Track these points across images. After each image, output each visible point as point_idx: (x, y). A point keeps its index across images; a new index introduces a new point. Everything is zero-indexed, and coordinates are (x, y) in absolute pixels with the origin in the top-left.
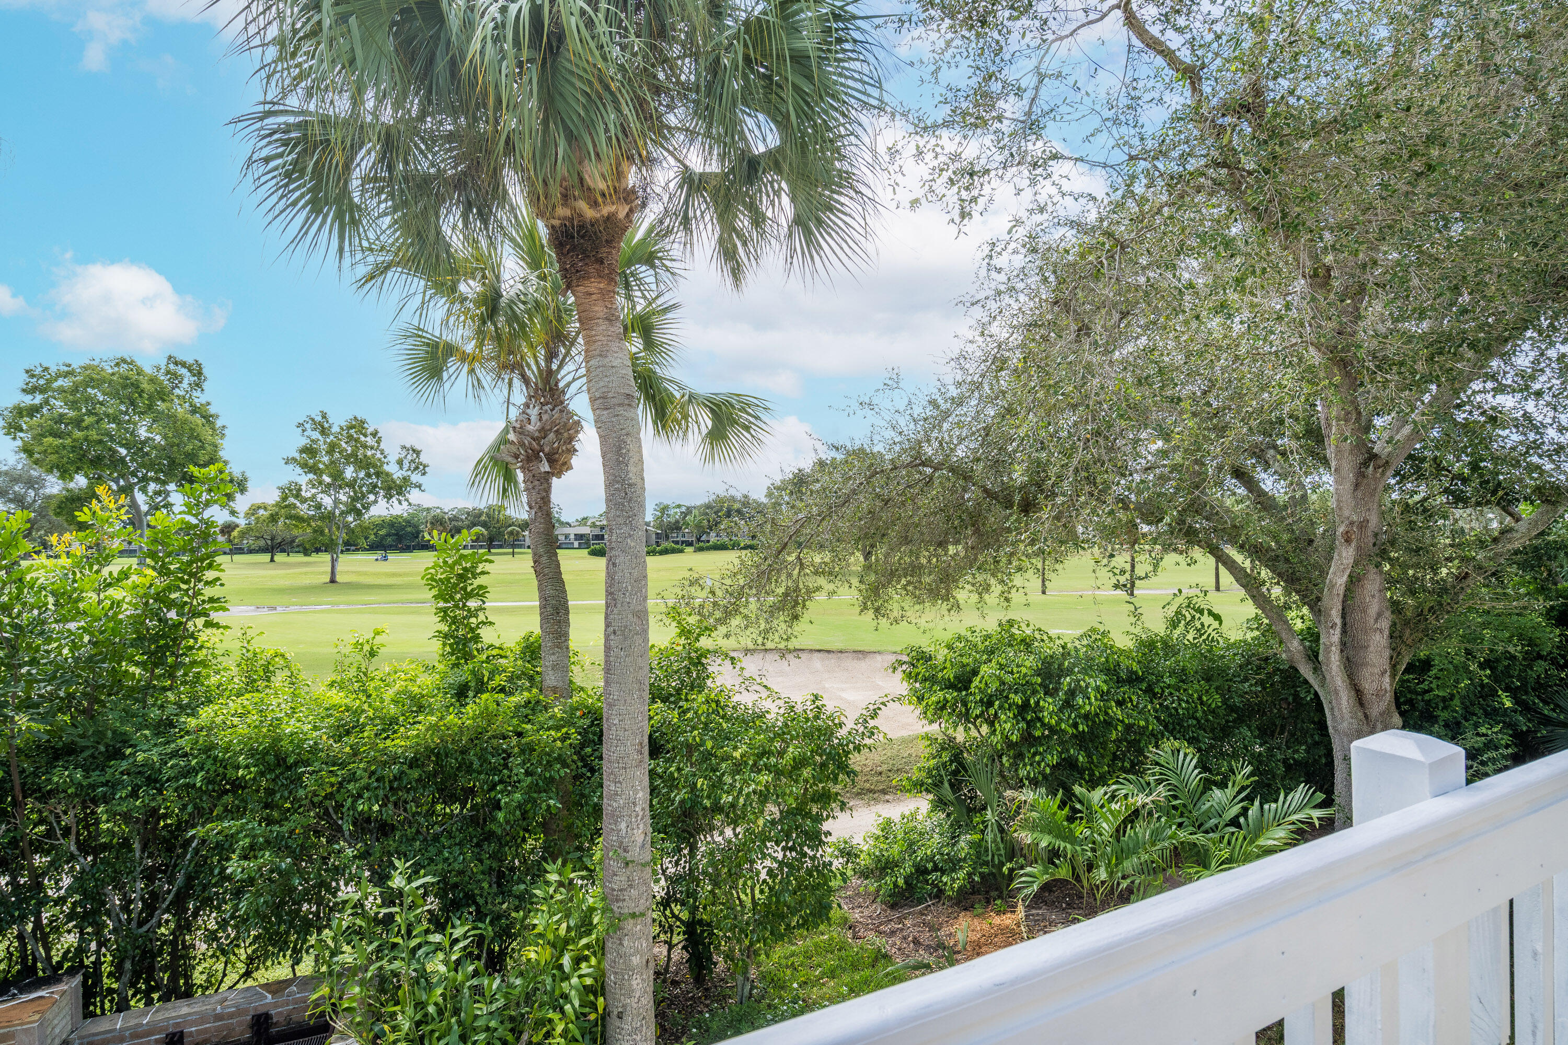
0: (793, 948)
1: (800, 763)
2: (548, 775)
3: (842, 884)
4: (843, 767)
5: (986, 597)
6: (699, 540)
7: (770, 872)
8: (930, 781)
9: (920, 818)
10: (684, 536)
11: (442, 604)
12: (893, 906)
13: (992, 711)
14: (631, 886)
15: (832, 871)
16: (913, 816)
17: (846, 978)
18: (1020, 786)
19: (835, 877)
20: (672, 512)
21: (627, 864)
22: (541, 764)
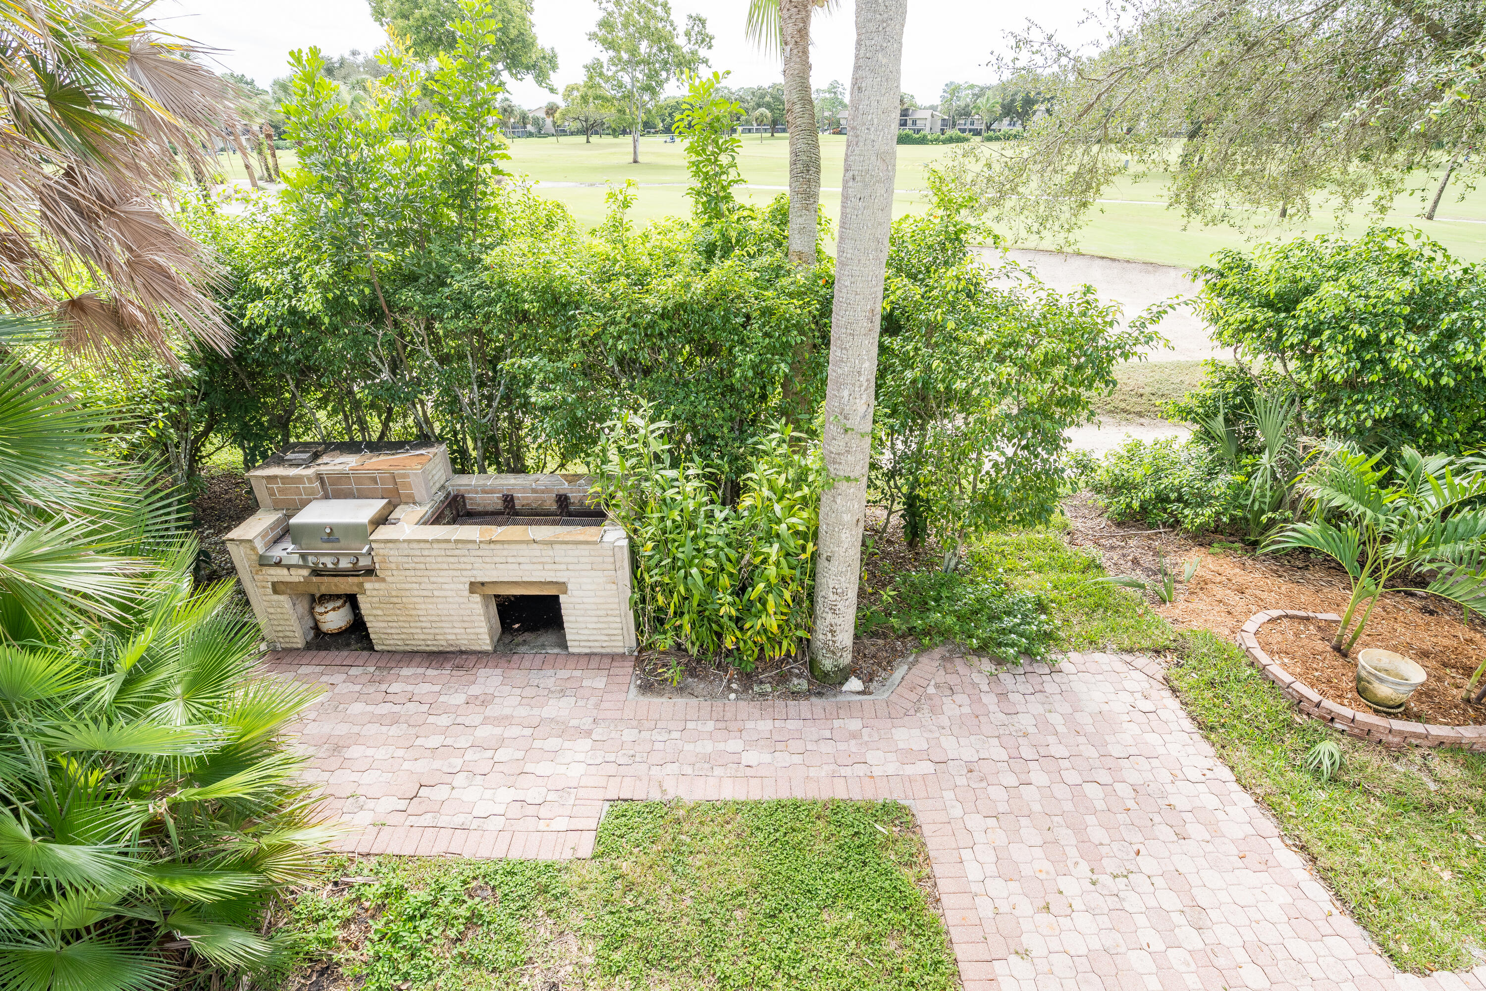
0: (1007, 538)
1: (1050, 361)
2: (784, 339)
3: (1071, 493)
4: (1102, 373)
5: (1355, 202)
6: (988, 128)
7: (996, 465)
8: (1201, 410)
9: (1175, 447)
10: (972, 123)
11: (694, 158)
12: (1119, 525)
13: (1316, 342)
14: (848, 452)
15: (1063, 479)
16: (1168, 445)
17: (1053, 576)
18: (1321, 433)
19: (1065, 484)
20: (963, 94)
21: (846, 431)
22: (779, 328)
